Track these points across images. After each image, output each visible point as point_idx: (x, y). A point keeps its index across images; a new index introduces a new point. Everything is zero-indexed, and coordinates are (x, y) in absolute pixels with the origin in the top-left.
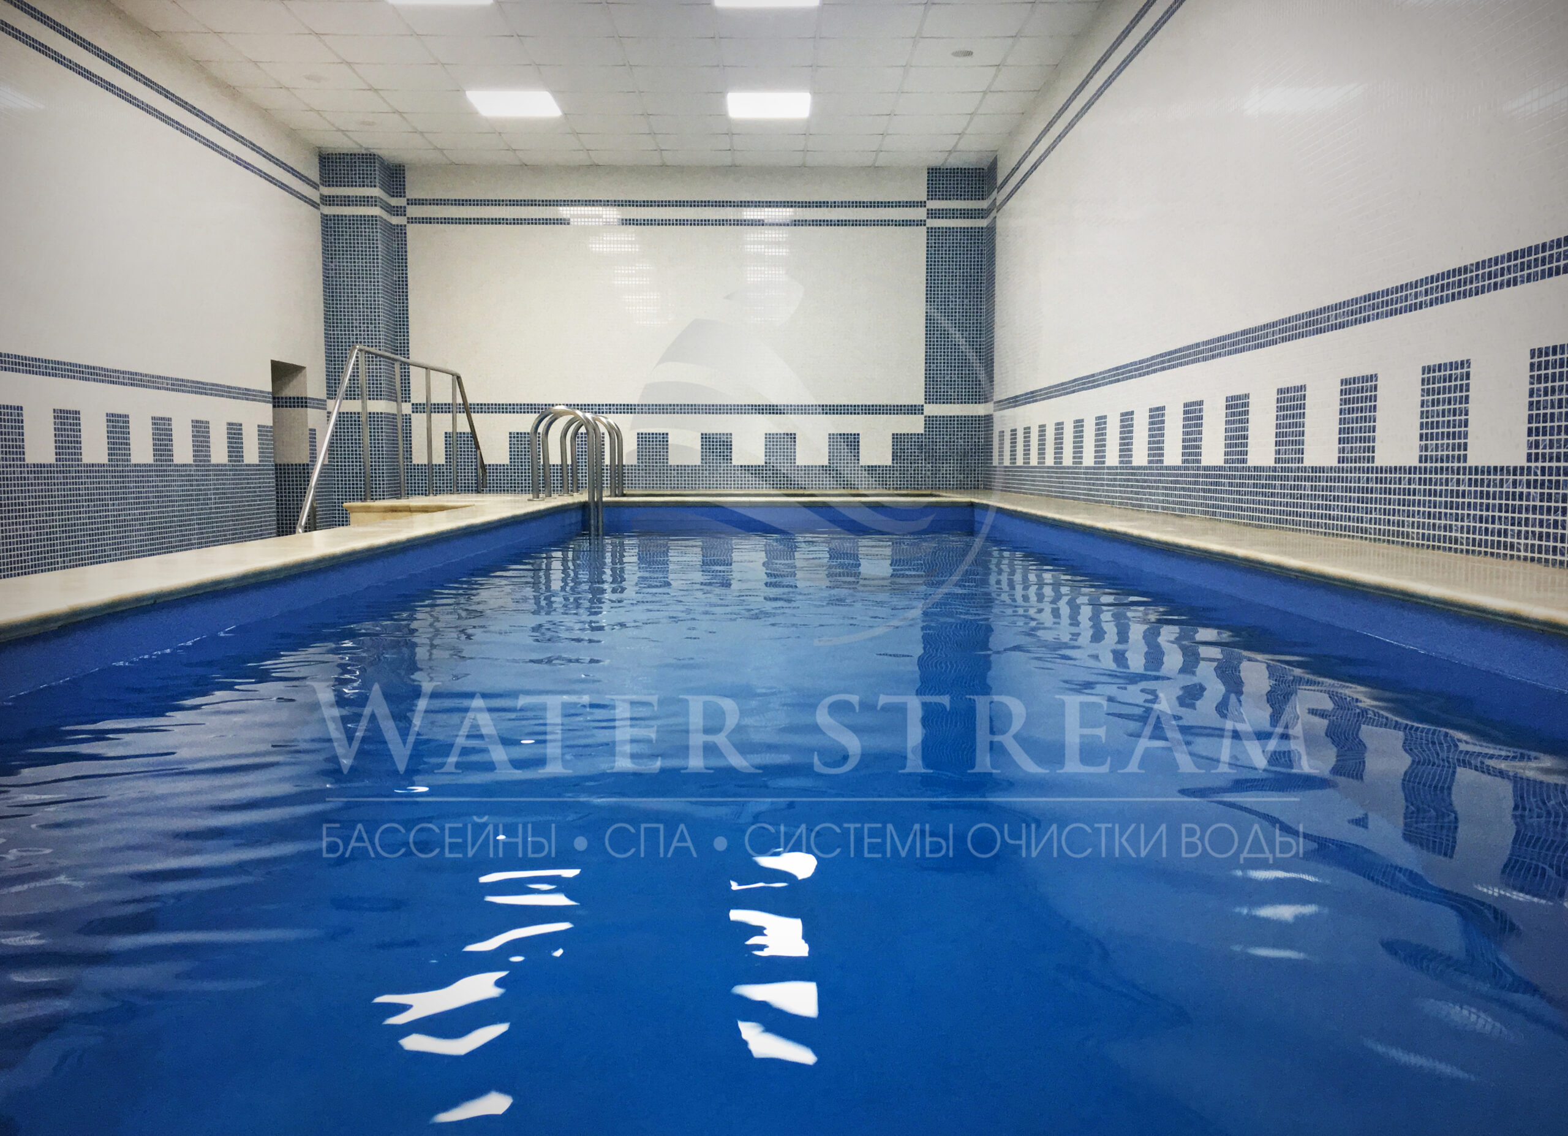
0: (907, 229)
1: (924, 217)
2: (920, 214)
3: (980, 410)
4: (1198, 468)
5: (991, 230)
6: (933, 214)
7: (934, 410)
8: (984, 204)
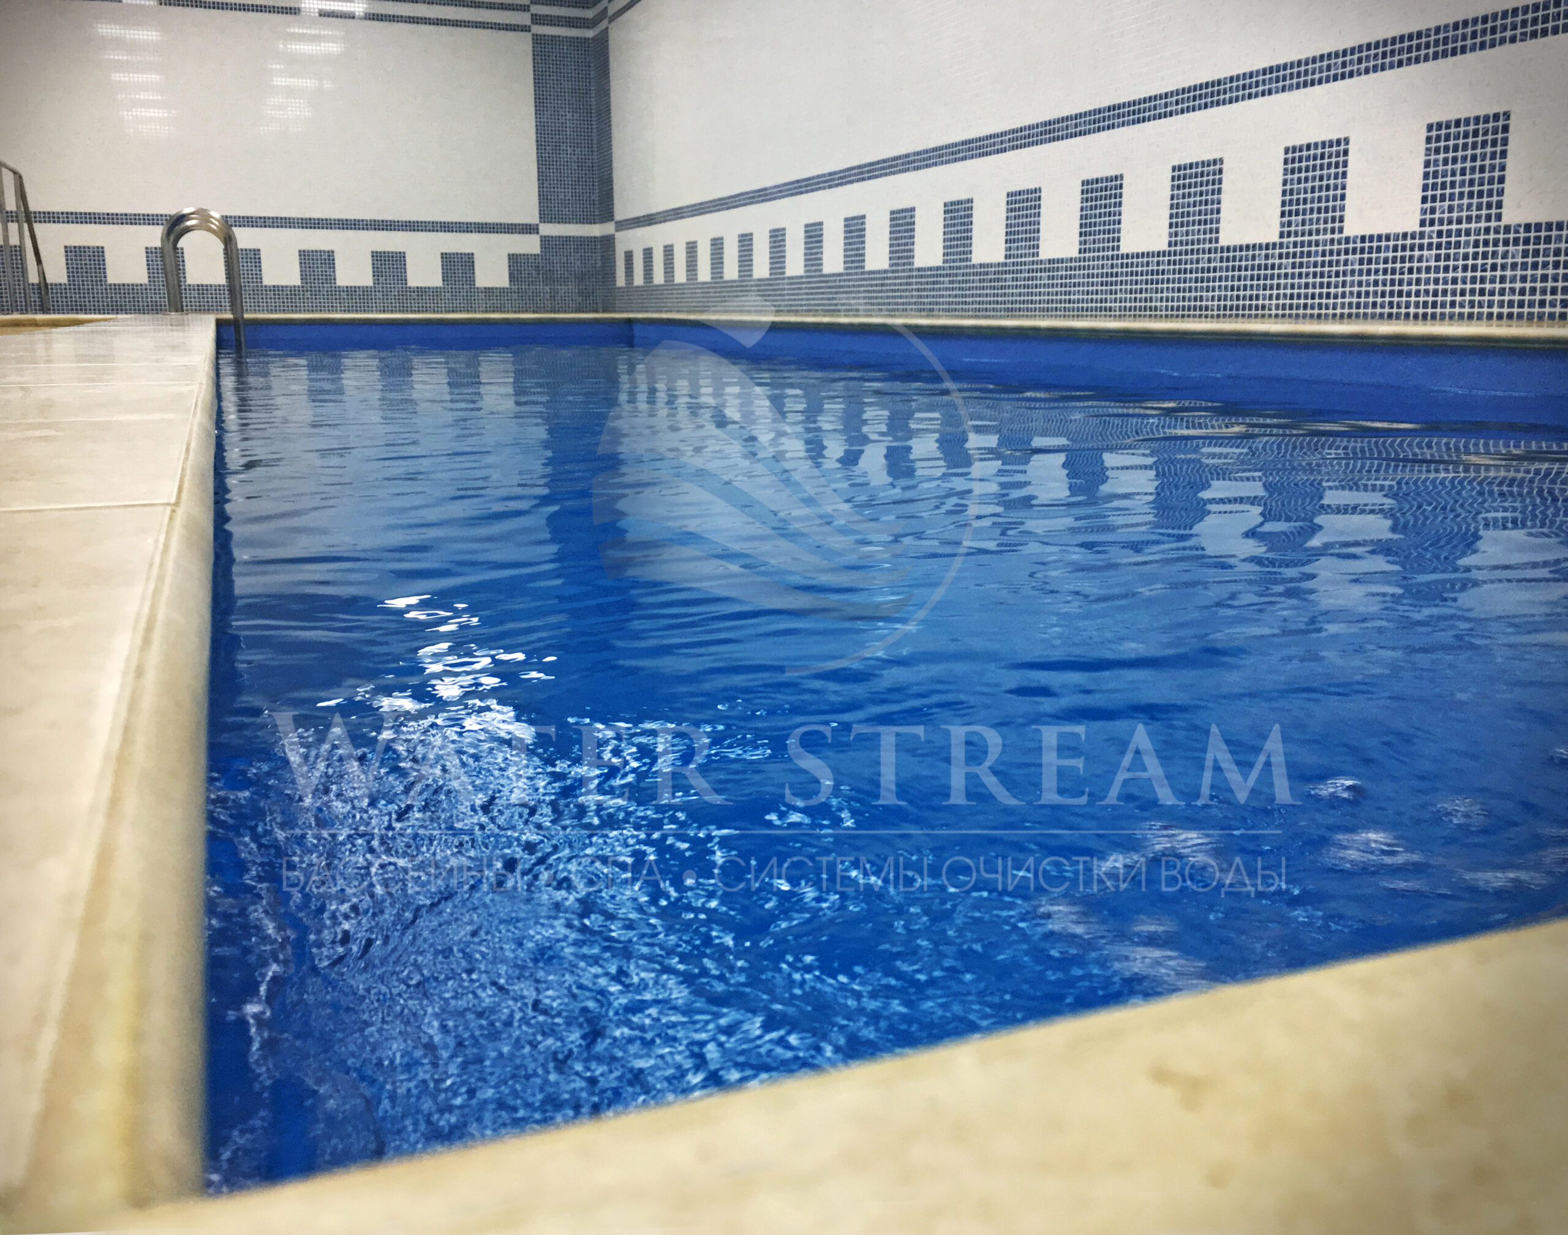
0: (511, 35)
1: (528, 22)
2: (524, 19)
3: (596, 230)
4: (911, 270)
5: (602, 42)
6: (537, 19)
7: (550, 229)
8: (589, 14)
